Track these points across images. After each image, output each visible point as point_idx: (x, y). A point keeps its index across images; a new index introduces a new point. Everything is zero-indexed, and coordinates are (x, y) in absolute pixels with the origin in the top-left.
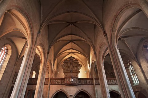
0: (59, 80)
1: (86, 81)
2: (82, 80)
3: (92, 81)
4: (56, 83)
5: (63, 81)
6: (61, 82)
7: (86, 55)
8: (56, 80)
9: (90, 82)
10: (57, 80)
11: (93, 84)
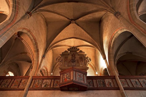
0: (49, 81)
1: (103, 82)
2: (94, 81)
3: (115, 83)
4: (43, 86)
5: (57, 82)
6: (52, 84)
7: (97, 44)
8: (43, 79)
9: (110, 84)
10: (45, 81)
11: (118, 89)
